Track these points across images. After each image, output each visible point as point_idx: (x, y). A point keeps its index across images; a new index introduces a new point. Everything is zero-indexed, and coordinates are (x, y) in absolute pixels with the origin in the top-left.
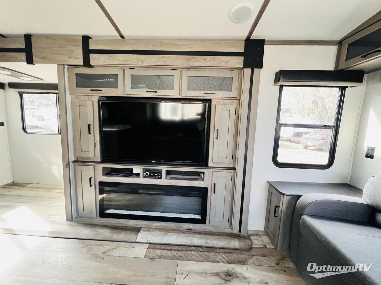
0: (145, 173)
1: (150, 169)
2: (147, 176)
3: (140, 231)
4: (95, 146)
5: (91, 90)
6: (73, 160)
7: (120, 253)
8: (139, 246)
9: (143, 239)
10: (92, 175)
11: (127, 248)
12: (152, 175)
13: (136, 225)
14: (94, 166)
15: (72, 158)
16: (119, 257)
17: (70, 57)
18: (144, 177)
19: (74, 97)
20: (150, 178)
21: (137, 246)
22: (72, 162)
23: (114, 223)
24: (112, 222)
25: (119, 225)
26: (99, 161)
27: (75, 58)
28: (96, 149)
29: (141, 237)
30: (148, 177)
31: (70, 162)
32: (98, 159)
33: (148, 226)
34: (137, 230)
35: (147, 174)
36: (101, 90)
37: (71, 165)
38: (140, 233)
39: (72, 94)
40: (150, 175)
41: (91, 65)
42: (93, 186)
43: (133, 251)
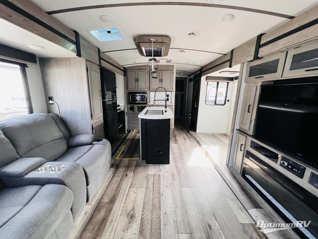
0: (282, 161)
1: (289, 160)
2: (283, 165)
3: (258, 209)
4: (251, 122)
5: (255, 78)
6: (238, 128)
7: (231, 204)
8: (246, 215)
9: (254, 215)
10: (243, 143)
11: (238, 207)
12: (289, 168)
13: (261, 203)
14: (246, 137)
15: (237, 127)
16: (228, 205)
17: (247, 56)
18: (281, 165)
19: (247, 84)
20: (286, 169)
21: (245, 214)
22: (237, 129)
23: (246, 187)
24: (246, 185)
25: (248, 191)
26: (251, 134)
27: (250, 56)
28: (251, 125)
29: (254, 212)
30: (285, 167)
31: (235, 129)
32: (251, 132)
33: (271, 214)
34: (256, 206)
35: (284, 163)
36: (263, 77)
37: (235, 131)
38: (255, 209)
39: (246, 82)
40: (287, 166)
41: (259, 57)
42: (242, 152)
43: (239, 212)
